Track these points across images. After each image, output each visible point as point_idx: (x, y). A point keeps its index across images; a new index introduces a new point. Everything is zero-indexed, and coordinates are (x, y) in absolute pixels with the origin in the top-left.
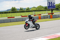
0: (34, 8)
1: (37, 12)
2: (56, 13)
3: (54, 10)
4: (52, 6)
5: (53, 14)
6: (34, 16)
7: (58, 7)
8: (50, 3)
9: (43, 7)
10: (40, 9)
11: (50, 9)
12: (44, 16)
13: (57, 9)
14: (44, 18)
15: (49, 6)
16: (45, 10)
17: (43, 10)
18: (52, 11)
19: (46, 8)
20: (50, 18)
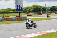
0: (3, 10)
1: (5, 14)
2: (23, 15)
3: (22, 12)
4: (20, 9)
5: (21, 17)
6: (3, 17)
7: (25, 10)
8: (18, 6)
9: (11, 10)
10: (8, 11)
11: (18, 12)
12: (12, 18)
13: (25, 12)
14: (12, 20)
15: (17, 8)
16: (13, 13)
17: (11, 13)
18: (20, 14)
19: (14, 10)
20: (18, 20)
